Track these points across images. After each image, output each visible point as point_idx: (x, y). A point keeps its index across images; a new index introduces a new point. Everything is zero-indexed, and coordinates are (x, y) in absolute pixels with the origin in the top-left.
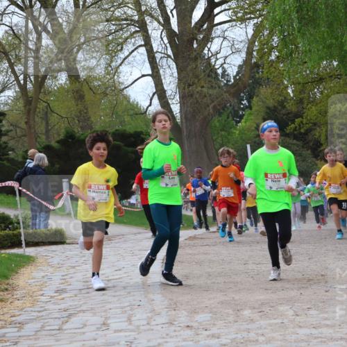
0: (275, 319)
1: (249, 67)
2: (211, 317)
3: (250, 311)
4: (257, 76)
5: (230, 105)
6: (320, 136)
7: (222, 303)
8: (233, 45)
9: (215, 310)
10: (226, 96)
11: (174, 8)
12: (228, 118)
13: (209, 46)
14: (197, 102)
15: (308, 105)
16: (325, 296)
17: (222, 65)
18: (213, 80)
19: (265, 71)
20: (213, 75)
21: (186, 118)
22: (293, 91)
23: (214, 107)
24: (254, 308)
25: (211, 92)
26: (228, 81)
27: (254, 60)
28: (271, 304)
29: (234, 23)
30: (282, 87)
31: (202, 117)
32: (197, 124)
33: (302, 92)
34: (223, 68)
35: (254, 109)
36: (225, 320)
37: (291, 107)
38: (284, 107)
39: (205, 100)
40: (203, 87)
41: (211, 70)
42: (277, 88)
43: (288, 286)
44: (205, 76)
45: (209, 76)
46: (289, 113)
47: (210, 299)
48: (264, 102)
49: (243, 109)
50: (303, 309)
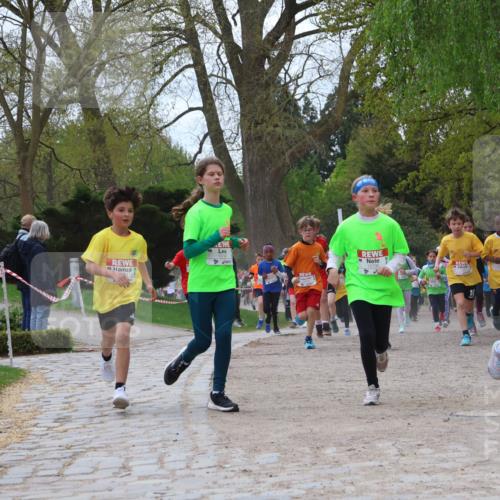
0: (370, 460)
1: (344, 97)
2: (279, 457)
3: (335, 449)
4: (355, 110)
5: (316, 152)
6: (443, 197)
7: (295, 437)
8: (321, 65)
9: (285, 447)
10: (309, 139)
11: (238, 11)
12: (311, 171)
13: (286, 67)
14: (268, 147)
15: (426, 152)
16: (443, 427)
17: (305, 94)
18: (291, 116)
19: (366, 104)
20: (292, 109)
21: (250, 171)
22: (405, 133)
23: (292, 155)
24: (341, 445)
25: (288, 133)
26: (312, 118)
27: (351, 88)
28: (366, 439)
29: (323, 34)
30: (390, 126)
31: (274, 169)
32: (267, 179)
33: (418, 133)
34: (306, 98)
35: (349, 158)
36: (298, 461)
37: (402, 155)
38: (392, 155)
39: (279, 145)
40: (276, 126)
41: (289, 102)
42: (383, 129)
43: (390, 413)
44: (280, 109)
45: (285, 110)
46: (399, 165)
47: (277, 432)
48: (363, 148)
49: (333, 159)
50: (411, 447)
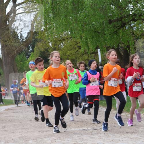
1: (33, 34)
3: (32, 141)
4: (36, 37)
5: (24, 50)
7: (19, 138)
9: (16, 141)
10: (22, 46)
12: (23, 56)
14: (9, 49)
16: (64, 133)
18: (16, 39)
19: (39, 35)
20: (16, 37)
21: (4, 56)
22: (52, 45)
23: (17, 51)
24: (34, 140)
25: (15, 44)
26: (23, 40)
27: (34, 31)
28: (41, 138)
30: (47, 42)
31: (11, 56)
32: (10, 59)
33: (55, 45)
34: (21, 34)
35: (35, 52)
38: (48, 51)
39: (12, 48)
40: (11, 42)
41: (15, 35)
42: (44, 43)
43: (48, 130)
44: (12, 37)
45: (14, 37)
47: (14, 136)
48: (39, 49)
49: (30, 52)
50: (55, 139)
